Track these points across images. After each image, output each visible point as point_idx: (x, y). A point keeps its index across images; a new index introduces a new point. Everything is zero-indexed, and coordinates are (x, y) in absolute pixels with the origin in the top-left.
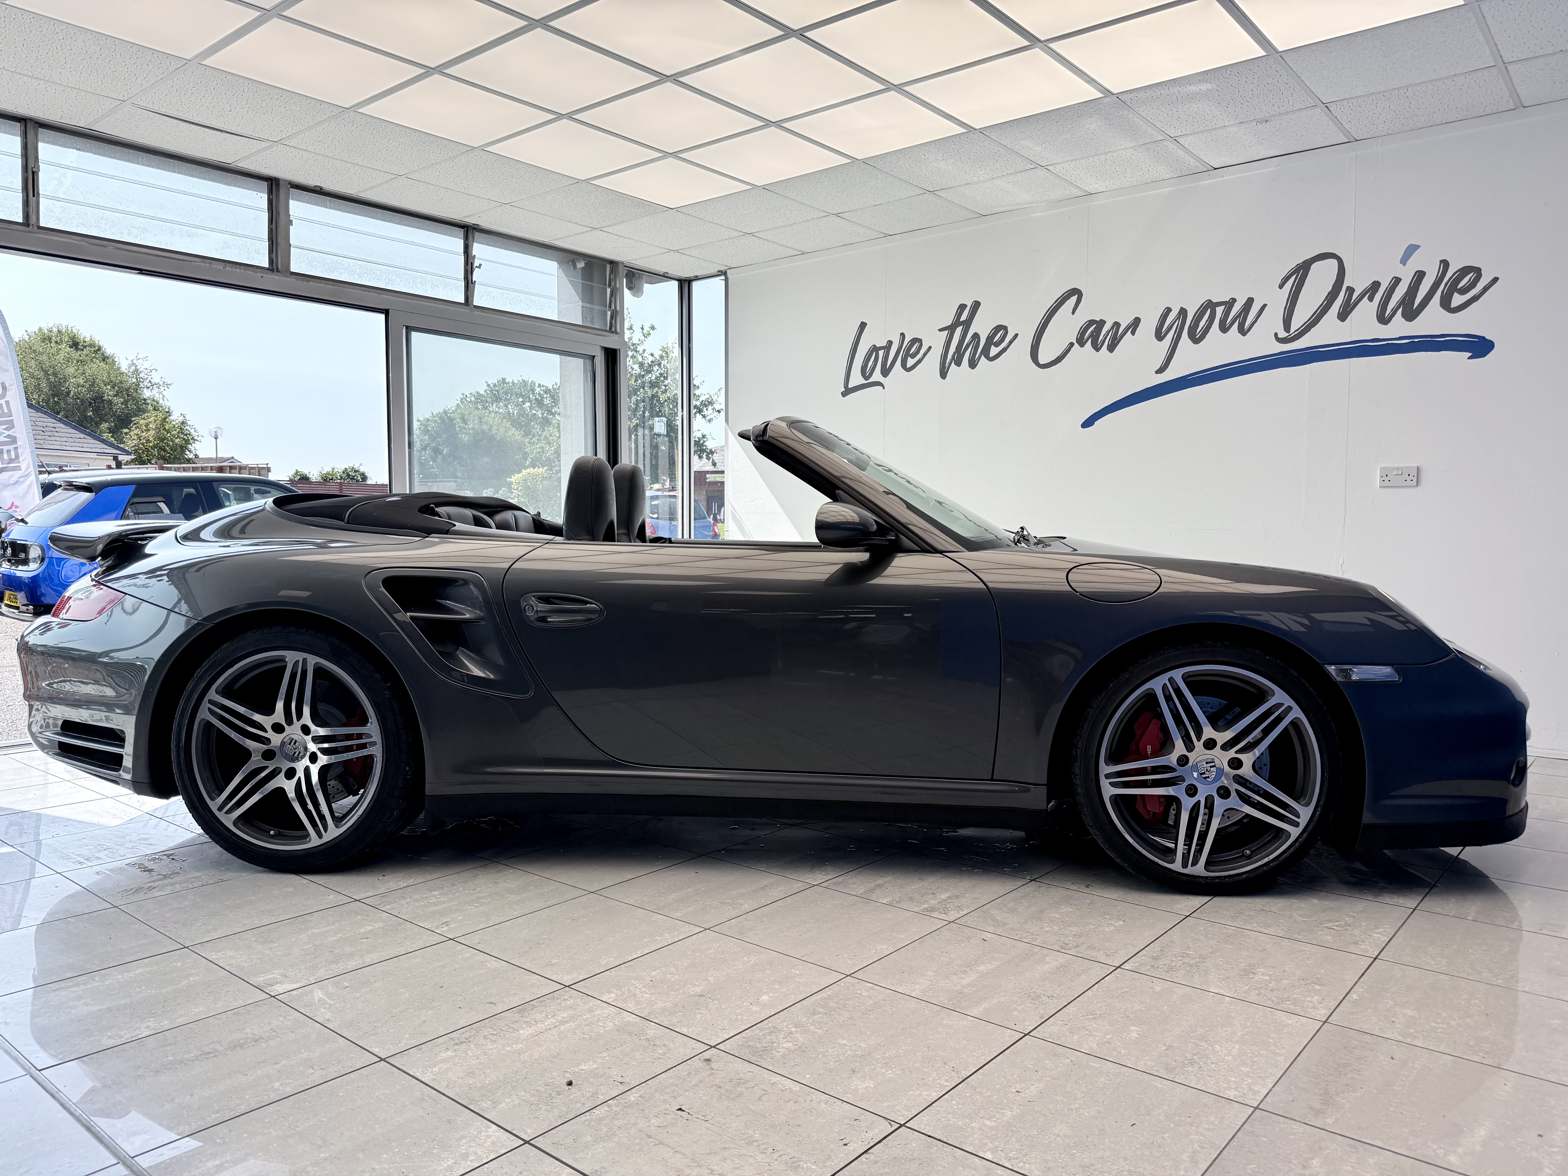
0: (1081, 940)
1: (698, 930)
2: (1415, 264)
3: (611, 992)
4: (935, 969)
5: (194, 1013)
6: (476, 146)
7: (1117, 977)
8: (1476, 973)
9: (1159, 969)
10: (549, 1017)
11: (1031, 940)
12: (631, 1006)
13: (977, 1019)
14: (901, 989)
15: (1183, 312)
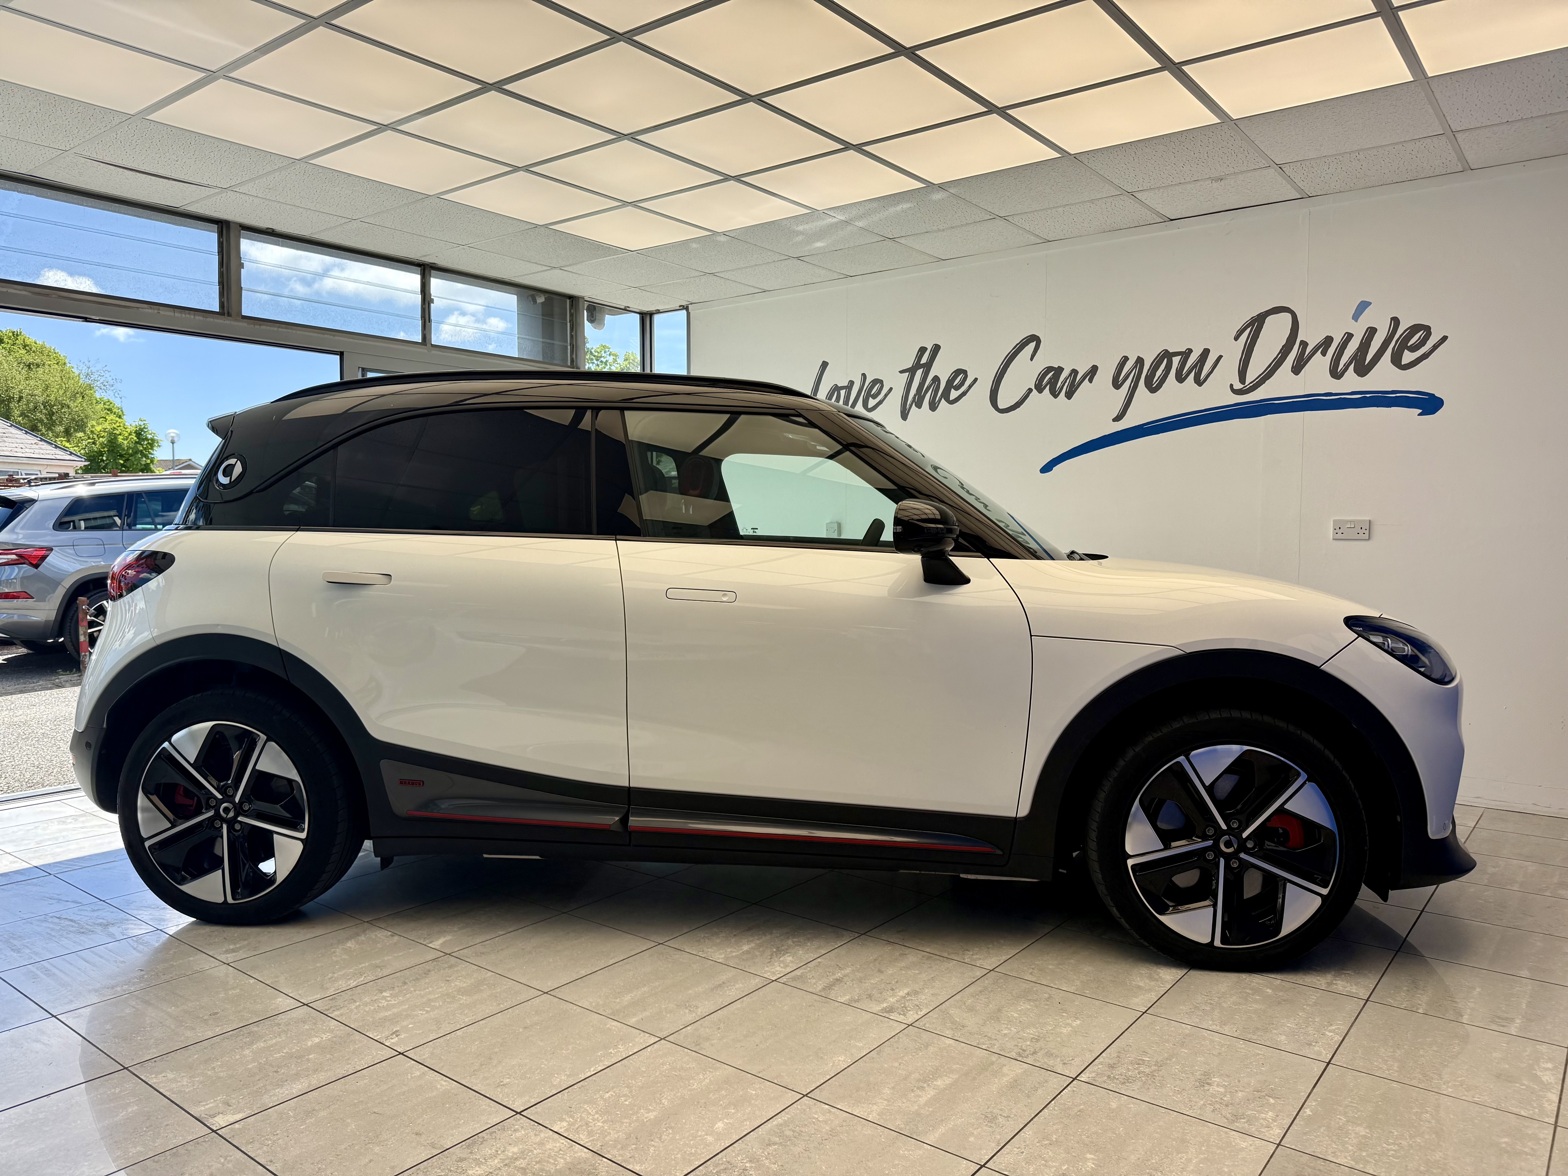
0: (1038, 1045)
1: (654, 1039)
2: (1367, 320)
3: (562, 1120)
4: (893, 1085)
5: (130, 1154)
6: (431, 194)
7: (1074, 1091)
8: (1427, 1080)
9: (1115, 1081)
10: (499, 1152)
11: (989, 1046)
12: (583, 1138)
13: (933, 1148)
14: (858, 1111)
15: (1140, 361)
